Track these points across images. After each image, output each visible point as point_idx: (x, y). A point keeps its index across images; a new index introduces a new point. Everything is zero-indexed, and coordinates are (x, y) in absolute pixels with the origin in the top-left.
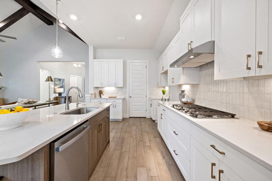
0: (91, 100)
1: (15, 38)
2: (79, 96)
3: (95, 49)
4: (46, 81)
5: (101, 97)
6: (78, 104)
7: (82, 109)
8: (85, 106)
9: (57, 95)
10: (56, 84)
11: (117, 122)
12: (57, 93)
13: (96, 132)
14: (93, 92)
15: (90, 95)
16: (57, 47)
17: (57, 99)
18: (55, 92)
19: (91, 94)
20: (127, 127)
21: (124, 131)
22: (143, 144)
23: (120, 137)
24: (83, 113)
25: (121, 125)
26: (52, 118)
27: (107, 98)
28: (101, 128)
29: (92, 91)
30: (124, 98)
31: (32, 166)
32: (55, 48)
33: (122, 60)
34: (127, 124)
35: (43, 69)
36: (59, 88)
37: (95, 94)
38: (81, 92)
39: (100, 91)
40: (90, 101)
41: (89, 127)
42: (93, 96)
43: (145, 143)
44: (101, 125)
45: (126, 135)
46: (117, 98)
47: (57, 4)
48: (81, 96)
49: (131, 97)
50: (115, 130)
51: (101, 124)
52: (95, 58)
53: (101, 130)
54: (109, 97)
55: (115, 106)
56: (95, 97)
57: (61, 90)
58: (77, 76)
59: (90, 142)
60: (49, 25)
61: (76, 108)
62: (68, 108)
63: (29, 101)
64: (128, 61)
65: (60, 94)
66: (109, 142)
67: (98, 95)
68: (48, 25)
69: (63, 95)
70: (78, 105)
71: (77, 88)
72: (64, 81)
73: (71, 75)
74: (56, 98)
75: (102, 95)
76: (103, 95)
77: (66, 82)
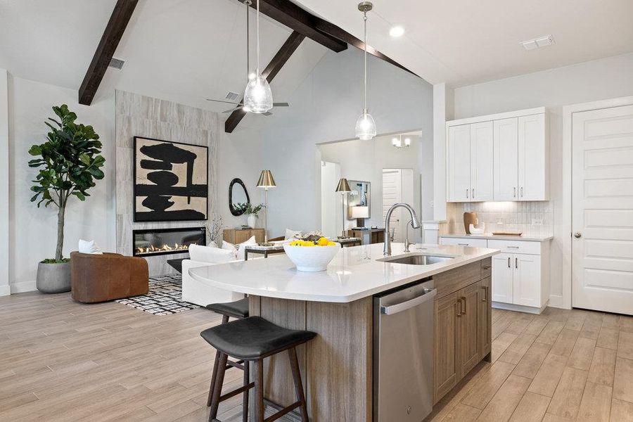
0: (440, 239)
1: (286, 105)
2: (412, 225)
3: (450, 90)
4: (337, 191)
5: (468, 232)
6: (409, 244)
7: (418, 256)
8: (424, 251)
9: (354, 225)
10: (352, 196)
11: (524, 316)
12: (355, 219)
13: (450, 313)
14: (444, 218)
15: (436, 227)
16: (365, 116)
17: (354, 234)
18: (350, 218)
19: (441, 223)
20: (558, 334)
21: (546, 345)
22: (610, 392)
23: (524, 357)
24: (421, 263)
25: (535, 326)
26: (348, 277)
27: (490, 235)
28: (463, 307)
29: (441, 214)
30: (551, 240)
31: (352, 326)
32: (362, 118)
33: (542, 110)
34: (560, 327)
35: (326, 159)
36: (358, 206)
37: (452, 223)
38: (415, 217)
39: (465, 213)
40: (438, 241)
41: (434, 292)
42: (446, 228)
43: (621, 392)
44: (463, 301)
45: (550, 355)
46: (524, 236)
47: (365, 20)
48: (415, 226)
49: (578, 236)
50: (511, 335)
51: (464, 298)
52: (450, 117)
53: (464, 314)
54: (495, 232)
55: (513, 263)
56: (451, 231)
57: (362, 212)
58: (399, 170)
59: (437, 328)
60: (337, 50)
61: (404, 253)
62: (389, 253)
63: (310, 234)
64: (567, 110)
65: (360, 222)
66: (487, 359)
67: (459, 226)
68: (337, 52)
69: (368, 225)
70: (408, 247)
71: (408, 207)
72: (368, 187)
73: (384, 170)
74: (353, 232)
75: (471, 226)
76: (475, 226)
77: (374, 188)
